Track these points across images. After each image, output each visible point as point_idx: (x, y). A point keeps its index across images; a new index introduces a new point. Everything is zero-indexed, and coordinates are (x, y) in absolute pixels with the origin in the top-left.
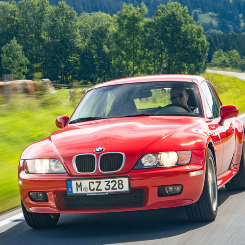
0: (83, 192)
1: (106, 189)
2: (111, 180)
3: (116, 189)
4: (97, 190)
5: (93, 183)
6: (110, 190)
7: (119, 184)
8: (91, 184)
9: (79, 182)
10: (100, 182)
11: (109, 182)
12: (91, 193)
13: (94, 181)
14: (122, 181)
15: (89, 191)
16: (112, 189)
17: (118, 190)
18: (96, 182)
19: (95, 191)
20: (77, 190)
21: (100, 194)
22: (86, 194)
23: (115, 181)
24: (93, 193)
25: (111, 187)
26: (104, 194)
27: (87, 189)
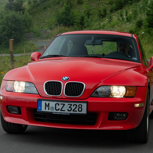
0: (50, 111)
1: (68, 110)
2: (73, 104)
3: (76, 111)
4: (61, 110)
5: (59, 104)
6: (72, 112)
7: (79, 108)
8: (57, 105)
9: (47, 103)
10: (64, 105)
11: (71, 105)
12: (56, 113)
13: (60, 103)
14: (81, 105)
15: (55, 111)
16: (73, 111)
17: (78, 112)
19: (59, 111)
20: (45, 109)
21: (63, 114)
22: (52, 112)
23: (76, 105)
24: (58, 113)
25: (72, 109)
26: (66, 114)
27: (54, 109)
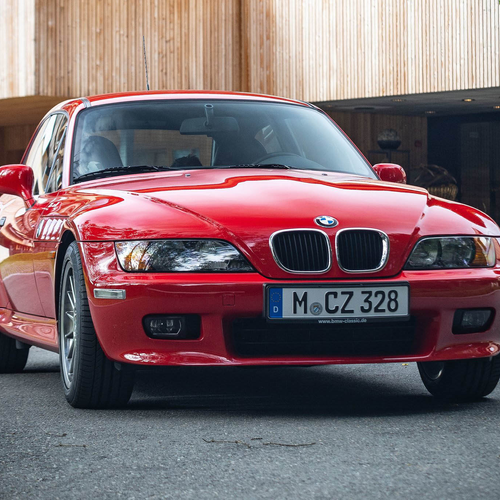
0: (309, 315)
1: (363, 309)
2: (374, 290)
3: (383, 311)
4: (343, 311)
5: (335, 294)
6: (372, 314)
7: (391, 300)
8: (331, 297)
9: (300, 292)
10: (351, 294)
11: (370, 293)
12: (330, 319)
13: (339, 291)
14: (396, 293)
15: (324, 314)
16: (376, 310)
17: (388, 314)
18: (343, 293)
19: (339, 315)
20: (295, 312)
21: (350, 321)
22: (317, 320)
23: (383, 293)
24: (335, 319)
25: (374, 306)
26: (358, 321)
27: (320, 308)
